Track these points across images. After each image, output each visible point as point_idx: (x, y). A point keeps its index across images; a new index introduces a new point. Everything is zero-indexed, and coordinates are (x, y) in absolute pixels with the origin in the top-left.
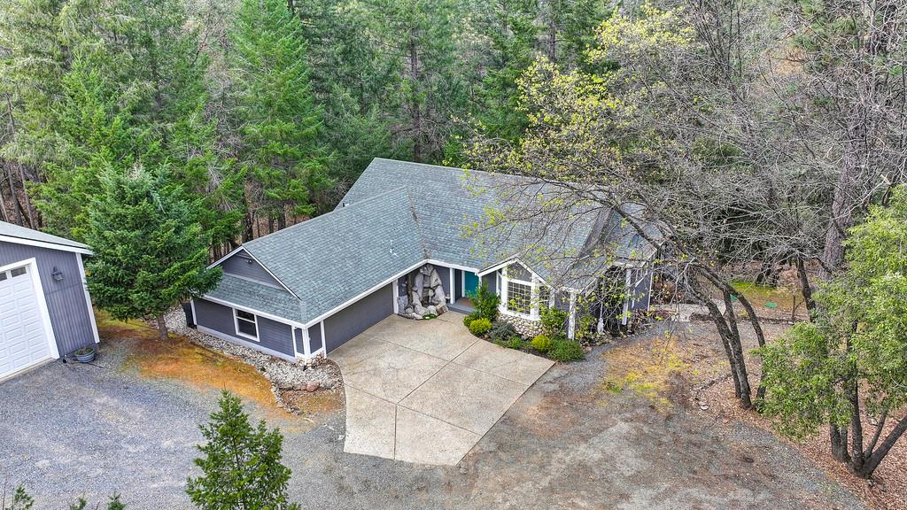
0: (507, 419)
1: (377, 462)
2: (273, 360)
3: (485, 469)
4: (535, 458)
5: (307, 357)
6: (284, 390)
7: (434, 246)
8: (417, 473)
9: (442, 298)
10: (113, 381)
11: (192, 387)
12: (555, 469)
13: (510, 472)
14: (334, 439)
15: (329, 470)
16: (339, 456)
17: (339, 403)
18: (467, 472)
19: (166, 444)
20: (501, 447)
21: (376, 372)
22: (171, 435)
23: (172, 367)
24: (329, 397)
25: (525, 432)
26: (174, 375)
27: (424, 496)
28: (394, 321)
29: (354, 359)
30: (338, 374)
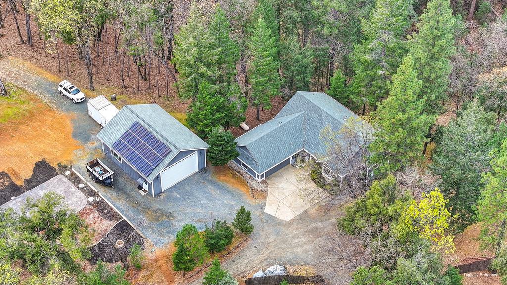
0: (306, 212)
1: (271, 216)
2: (250, 177)
3: (295, 223)
4: (307, 223)
5: (260, 180)
6: (253, 190)
7: (307, 144)
8: (279, 221)
9: (307, 160)
10: (211, 181)
11: (230, 186)
12: (311, 227)
13: (300, 226)
14: (263, 208)
15: (260, 216)
16: (263, 213)
17: (265, 197)
18: (290, 223)
19: (225, 202)
20: (300, 219)
21: (278, 188)
22: (226, 200)
23: (224, 178)
24: (263, 194)
25: (308, 216)
26: (225, 181)
27: (279, 226)
28: (289, 167)
29: (273, 182)
30: (267, 187)
